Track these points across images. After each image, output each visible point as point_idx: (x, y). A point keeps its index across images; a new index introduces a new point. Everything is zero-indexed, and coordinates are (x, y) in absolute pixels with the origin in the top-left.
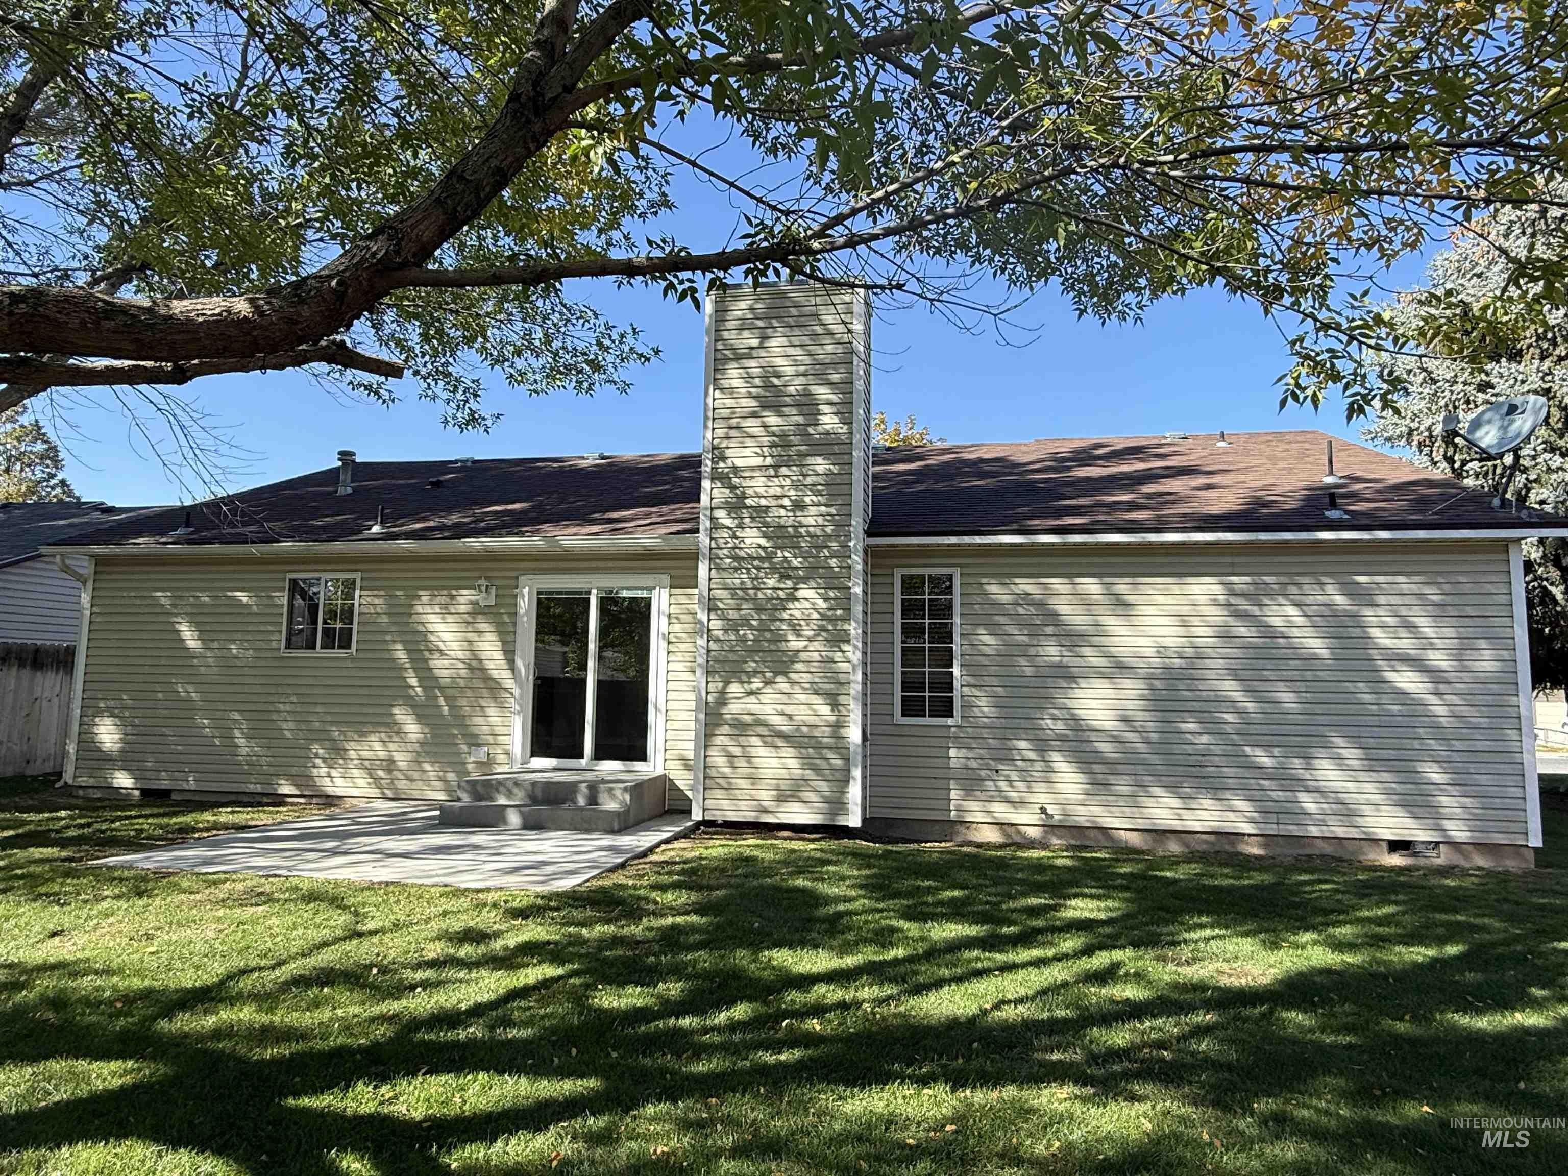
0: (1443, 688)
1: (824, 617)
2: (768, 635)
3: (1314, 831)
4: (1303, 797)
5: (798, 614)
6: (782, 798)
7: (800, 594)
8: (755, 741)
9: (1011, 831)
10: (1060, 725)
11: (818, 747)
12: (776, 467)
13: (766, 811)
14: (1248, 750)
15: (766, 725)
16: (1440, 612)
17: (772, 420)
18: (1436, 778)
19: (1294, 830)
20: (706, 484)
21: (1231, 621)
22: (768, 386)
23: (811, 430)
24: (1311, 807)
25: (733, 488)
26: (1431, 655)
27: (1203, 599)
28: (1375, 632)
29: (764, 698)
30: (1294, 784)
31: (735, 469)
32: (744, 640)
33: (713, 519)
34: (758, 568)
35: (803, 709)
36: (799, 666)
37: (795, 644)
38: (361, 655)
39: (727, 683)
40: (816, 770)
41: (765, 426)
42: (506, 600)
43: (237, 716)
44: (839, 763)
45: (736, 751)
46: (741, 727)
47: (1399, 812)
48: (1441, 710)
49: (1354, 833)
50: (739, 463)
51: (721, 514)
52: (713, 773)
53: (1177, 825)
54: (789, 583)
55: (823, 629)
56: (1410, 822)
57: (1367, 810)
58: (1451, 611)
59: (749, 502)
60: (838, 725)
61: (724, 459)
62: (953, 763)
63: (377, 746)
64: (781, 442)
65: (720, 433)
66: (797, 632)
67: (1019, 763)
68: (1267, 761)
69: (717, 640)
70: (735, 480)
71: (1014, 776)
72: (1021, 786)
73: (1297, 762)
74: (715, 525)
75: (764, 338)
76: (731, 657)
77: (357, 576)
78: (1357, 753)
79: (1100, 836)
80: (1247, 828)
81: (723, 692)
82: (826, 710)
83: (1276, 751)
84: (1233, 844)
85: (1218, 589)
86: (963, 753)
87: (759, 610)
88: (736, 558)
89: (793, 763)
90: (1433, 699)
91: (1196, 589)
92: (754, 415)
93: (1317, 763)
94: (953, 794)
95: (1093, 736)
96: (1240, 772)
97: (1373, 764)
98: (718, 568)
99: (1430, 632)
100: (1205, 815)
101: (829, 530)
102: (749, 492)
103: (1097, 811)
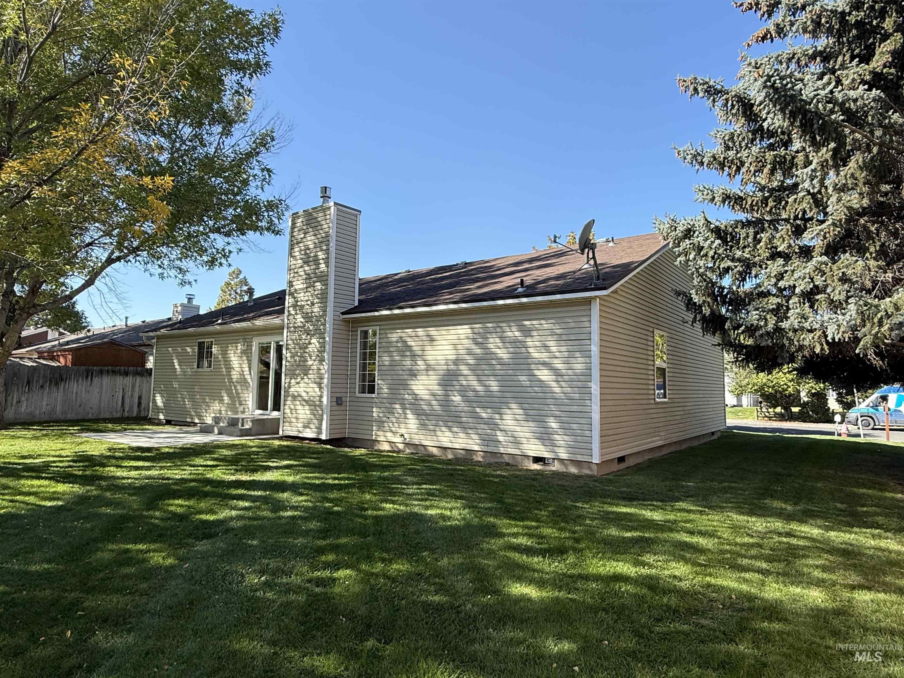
0: (560, 379)
1: (318, 351)
2: (303, 359)
3: (502, 450)
4: (498, 433)
5: (310, 349)
6: (305, 427)
7: (312, 341)
8: (298, 403)
9: (393, 445)
10: (410, 397)
11: (315, 406)
12: (307, 288)
13: (300, 432)
14: (478, 410)
15: (301, 396)
16: (560, 338)
17: (307, 268)
18: (554, 425)
19: (495, 450)
20: (287, 297)
21: (473, 346)
22: (306, 254)
23: (317, 271)
24: (501, 439)
25: (295, 298)
26: (555, 361)
27: (462, 337)
28: (531, 350)
29: (301, 385)
30: (495, 427)
31: (296, 290)
32: (295, 361)
33: (289, 311)
34: (301, 331)
35: (311, 390)
36: (311, 372)
37: (310, 363)
38: (215, 370)
39: (291, 379)
40: (315, 415)
41: (305, 271)
42: (250, 346)
43: (186, 393)
44: (320, 412)
45: (292, 407)
46: (294, 398)
47: (537, 441)
48: (557, 390)
49: (517, 452)
50: (297, 287)
51: (291, 309)
52: (286, 416)
53: (450, 445)
54: (309, 337)
55: (318, 356)
56: (542, 448)
57: (524, 441)
58: (564, 337)
59: (299, 304)
60: (321, 397)
61: (292, 286)
62: (375, 414)
63: (217, 405)
64: (308, 277)
65: (292, 275)
66: (310, 356)
67: (396, 415)
68: (484, 415)
69: (289, 362)
70: (296, 295)
71: (394, 420)
72: (396, 425)
73: (497, 416)
74: (289, 314)
75: (305, 233)
76: (292, 368)
77: (213, 340)
78: (521, 412)
79: (423, 449)
80: (476, 448)
81: (290, 383)
82: (317, 390)
83: (489, 410)
84: (471, 455)
85: (469, 331)
86: (378, 410)
87: (300, 348)
88: (295, 327)
89: (308, 412)
90: (554, 384)
91: (460, 332)
92: (302, 267)
93: (505, 417)
94: (374, 428)
95: (422, 403)
96: (474, 420)
97: (528, 417)
98: (290, 332)
99: (554, 349)
100: (460, 441)
101: (321, 313)
102: (299, 299)
103: (422, 437)
